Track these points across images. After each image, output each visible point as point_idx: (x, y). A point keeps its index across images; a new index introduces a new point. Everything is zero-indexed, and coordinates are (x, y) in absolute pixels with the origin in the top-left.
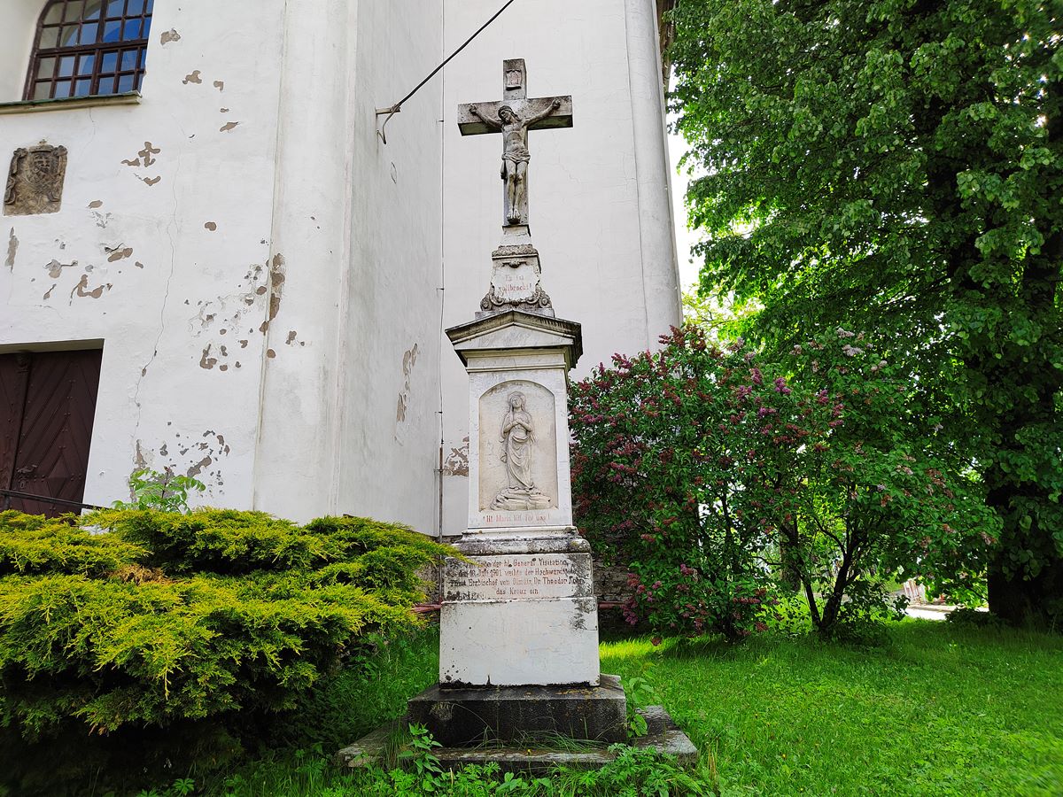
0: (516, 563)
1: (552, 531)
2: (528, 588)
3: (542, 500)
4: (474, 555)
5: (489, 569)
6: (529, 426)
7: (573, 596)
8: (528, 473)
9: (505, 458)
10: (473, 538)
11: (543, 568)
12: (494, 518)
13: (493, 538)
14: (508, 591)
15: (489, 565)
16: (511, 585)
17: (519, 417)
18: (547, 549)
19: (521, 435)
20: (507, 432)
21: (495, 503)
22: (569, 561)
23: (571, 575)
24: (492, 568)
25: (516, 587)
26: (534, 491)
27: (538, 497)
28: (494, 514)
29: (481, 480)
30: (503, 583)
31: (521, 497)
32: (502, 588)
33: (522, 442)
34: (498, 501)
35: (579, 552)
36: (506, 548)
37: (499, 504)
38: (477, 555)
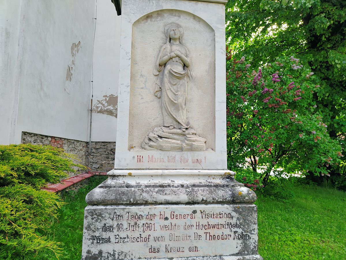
0: (173, 215)
1: (209, 176)
2: (186, 244)
3: (199, 142)
4: (122, 204)
5: (141, 222)
6: (187, 60)
7: (237, 254)
8: (185, 112)
9: (159, 93)
10: (120, 181)
11: (204, 222)
12: (145, 159)
13: (144, 182)
14: (163, 249)
15: (140, 217)
16: (167, 242)
17: (176, 49)
18: (210, 199)
19: (179, 69)
20: (163, 65)
21: (147, 141)
22: (234, 214)
23: (236, 229)
24: (144, 221)
25: (172, 244)
26: (191, 131)
27: (194, 138)
28: (145, 154)
29: (132, 115)
30: (157, 239)
31: (175, 137)
32: (155, 245)
33: (180, 77)
34: (150, 140)
35: (245, 203)
36: (161, 198)
37: (151, 143)
38: (127, 205)
